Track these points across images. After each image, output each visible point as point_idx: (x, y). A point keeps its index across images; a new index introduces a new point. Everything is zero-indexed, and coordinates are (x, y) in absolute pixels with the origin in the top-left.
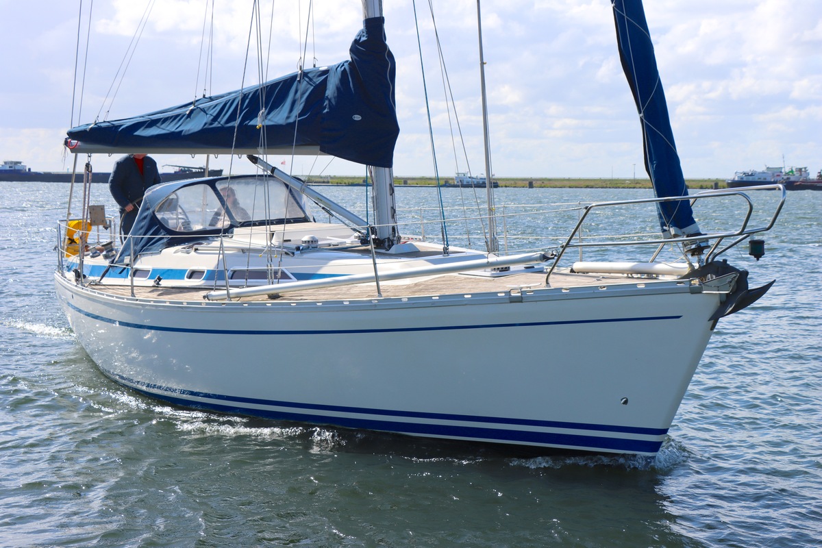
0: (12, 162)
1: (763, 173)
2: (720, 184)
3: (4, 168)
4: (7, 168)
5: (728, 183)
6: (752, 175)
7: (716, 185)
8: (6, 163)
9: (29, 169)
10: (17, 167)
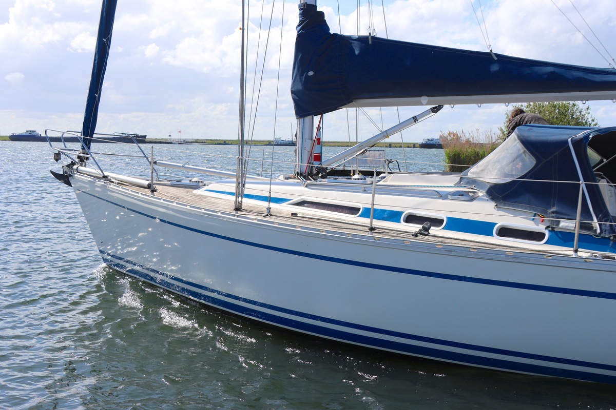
0: (30, 131)
1: (438, 139)
2: (416, 145)
3: (26, 134)
4: (28, 134)
5: (420, 145)
6: (432, 140)
7: (414, 146)
8: (27, 131)
9: (40, 135)
10: (33, 134)
